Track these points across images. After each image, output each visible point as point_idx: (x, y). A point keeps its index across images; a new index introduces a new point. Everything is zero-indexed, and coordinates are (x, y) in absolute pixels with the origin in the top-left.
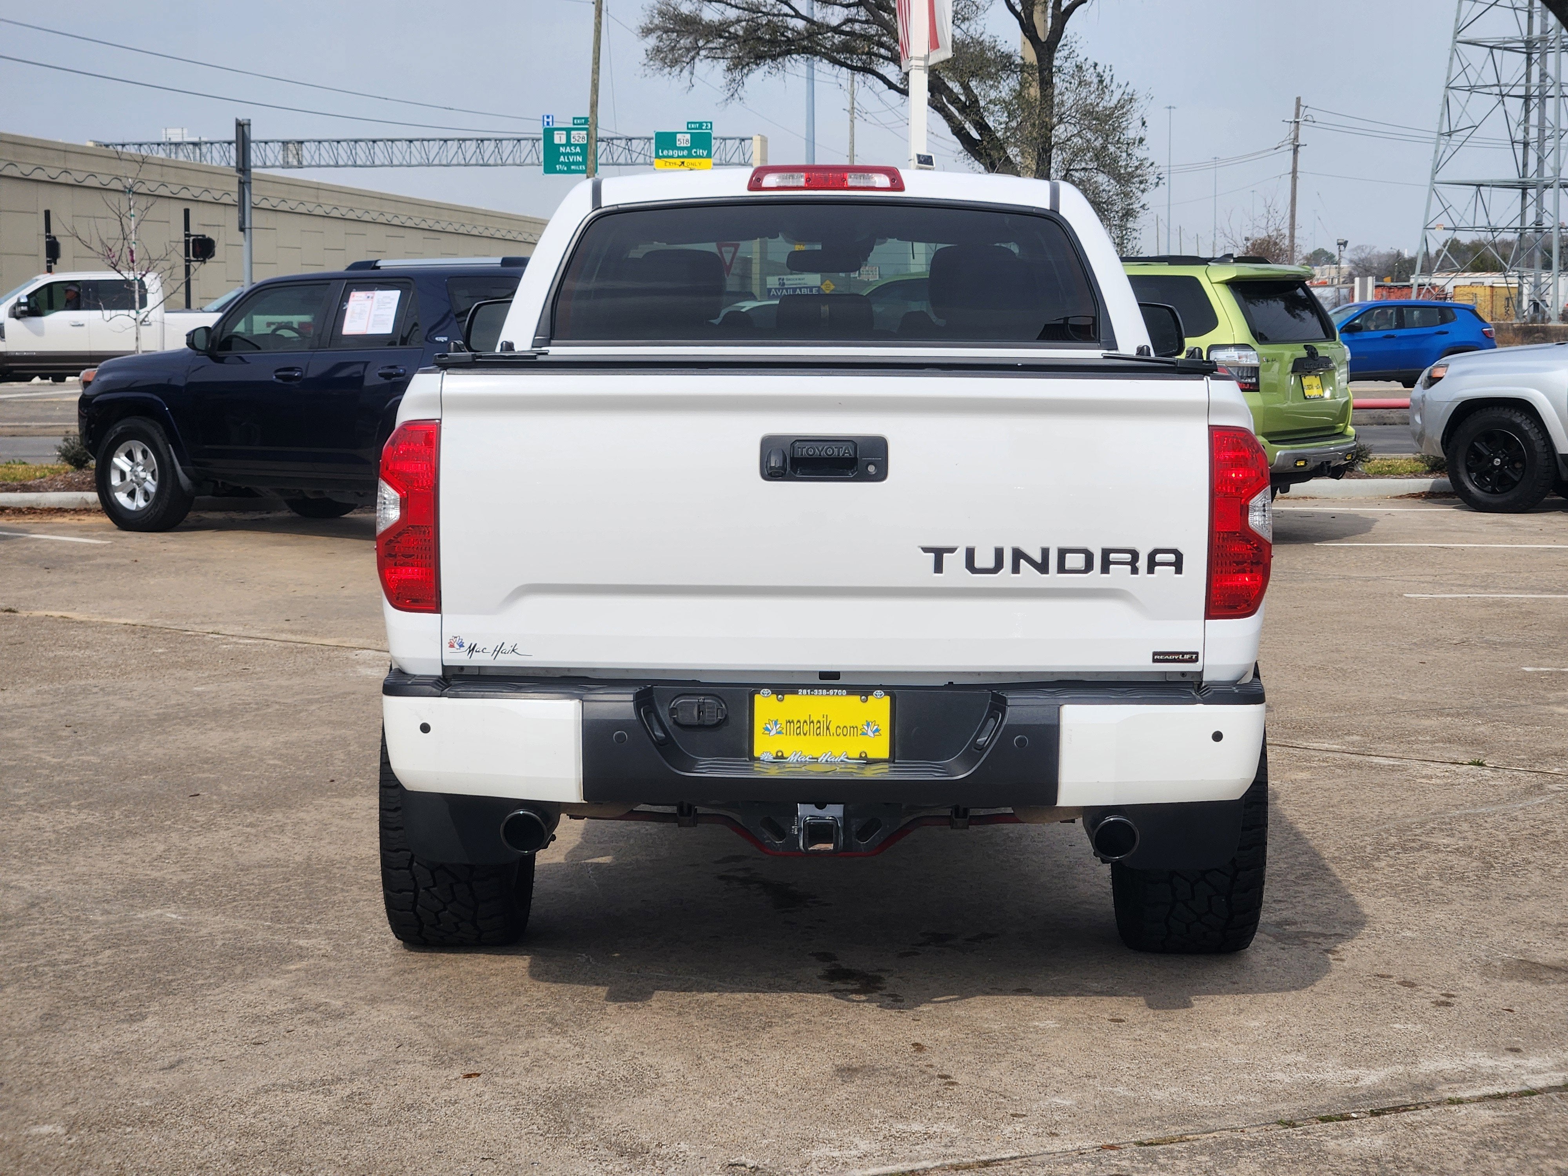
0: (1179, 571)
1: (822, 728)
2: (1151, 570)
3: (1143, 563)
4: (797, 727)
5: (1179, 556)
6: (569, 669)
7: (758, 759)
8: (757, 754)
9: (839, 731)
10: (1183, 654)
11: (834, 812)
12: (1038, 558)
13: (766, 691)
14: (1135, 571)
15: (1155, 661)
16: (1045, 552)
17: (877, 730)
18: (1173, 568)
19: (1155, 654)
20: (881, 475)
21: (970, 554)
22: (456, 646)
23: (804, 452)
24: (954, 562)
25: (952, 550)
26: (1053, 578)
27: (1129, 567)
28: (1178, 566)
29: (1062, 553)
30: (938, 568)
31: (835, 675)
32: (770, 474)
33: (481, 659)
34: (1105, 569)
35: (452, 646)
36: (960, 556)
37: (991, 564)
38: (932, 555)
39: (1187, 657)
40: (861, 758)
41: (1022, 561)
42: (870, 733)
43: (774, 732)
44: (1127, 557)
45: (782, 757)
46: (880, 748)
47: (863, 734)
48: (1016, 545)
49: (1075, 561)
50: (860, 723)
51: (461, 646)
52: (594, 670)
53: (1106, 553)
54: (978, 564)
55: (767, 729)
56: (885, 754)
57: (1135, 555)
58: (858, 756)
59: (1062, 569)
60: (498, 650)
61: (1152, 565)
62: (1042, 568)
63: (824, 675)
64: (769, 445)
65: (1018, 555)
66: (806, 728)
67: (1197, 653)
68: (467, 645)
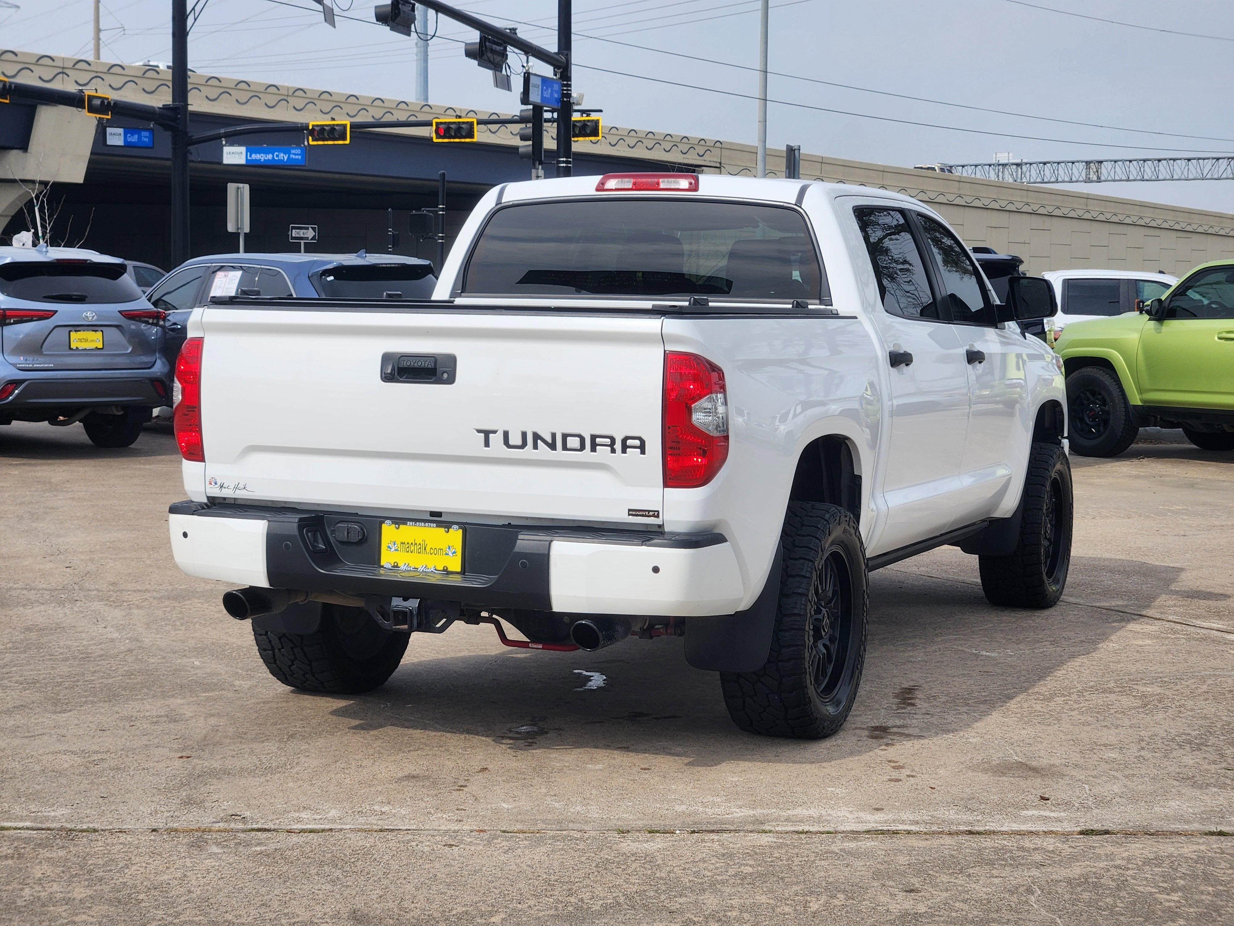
0: (643, 452)
1: (422, 548)
2: (624, 451)
3: (618, 446)
4: (407, 547)
5: (643, 442)
6: (286, 502)
7: (382, 567)
8: (382, 564)
9: (432, 551)
10: (649, 511)
11: (413, 604)
12: (549, 440)
13: (388, 521)
14: (613, 451)
15: (629, 515)
16: (554, 436)
17: (455, 552)
18: (639, 450)
19: (629, 510)
20: (451, 380)
21: (506, 435)
22: (213, 484)
23: (405, 364)
24: (496, 439)
25: (494, 432)
26: (559, 454)
27: (609, 448)
28: (642, 448)
29: (565, 437)
30: (487, 444)
31: (439, 514)
32: (387, 378)
33: (227, 493)
34: (593, 449)
35: (211, 484)
36: (500, 436)
37: (519, 442)
38: (482, 435)
39: (651, 513)
40: (444, 570)
41: (539, 441)
42: (450, 554)
43: (393, 549)
44: (608, 441)
45: (397, 566)
46: (455, 564)
47: (447, 554)
48: (535, 430)
49: (574, 442)
50: (444, 547)
51: (216, 484)
52: (300, 503)
53: (593, 438)
54: (511, 442)
55: (389, 547)
56: (458, 569)
57: (613, 440)
58: (442, 569)
59: (565, 448)
60: (236, 488)
61: (625, 448)
62: (552, 446)
63: (433, 514)
64: (386, 358)
65: (537, 437)
66: (412, 548)
67: (658, 511)
68: (219, 484)
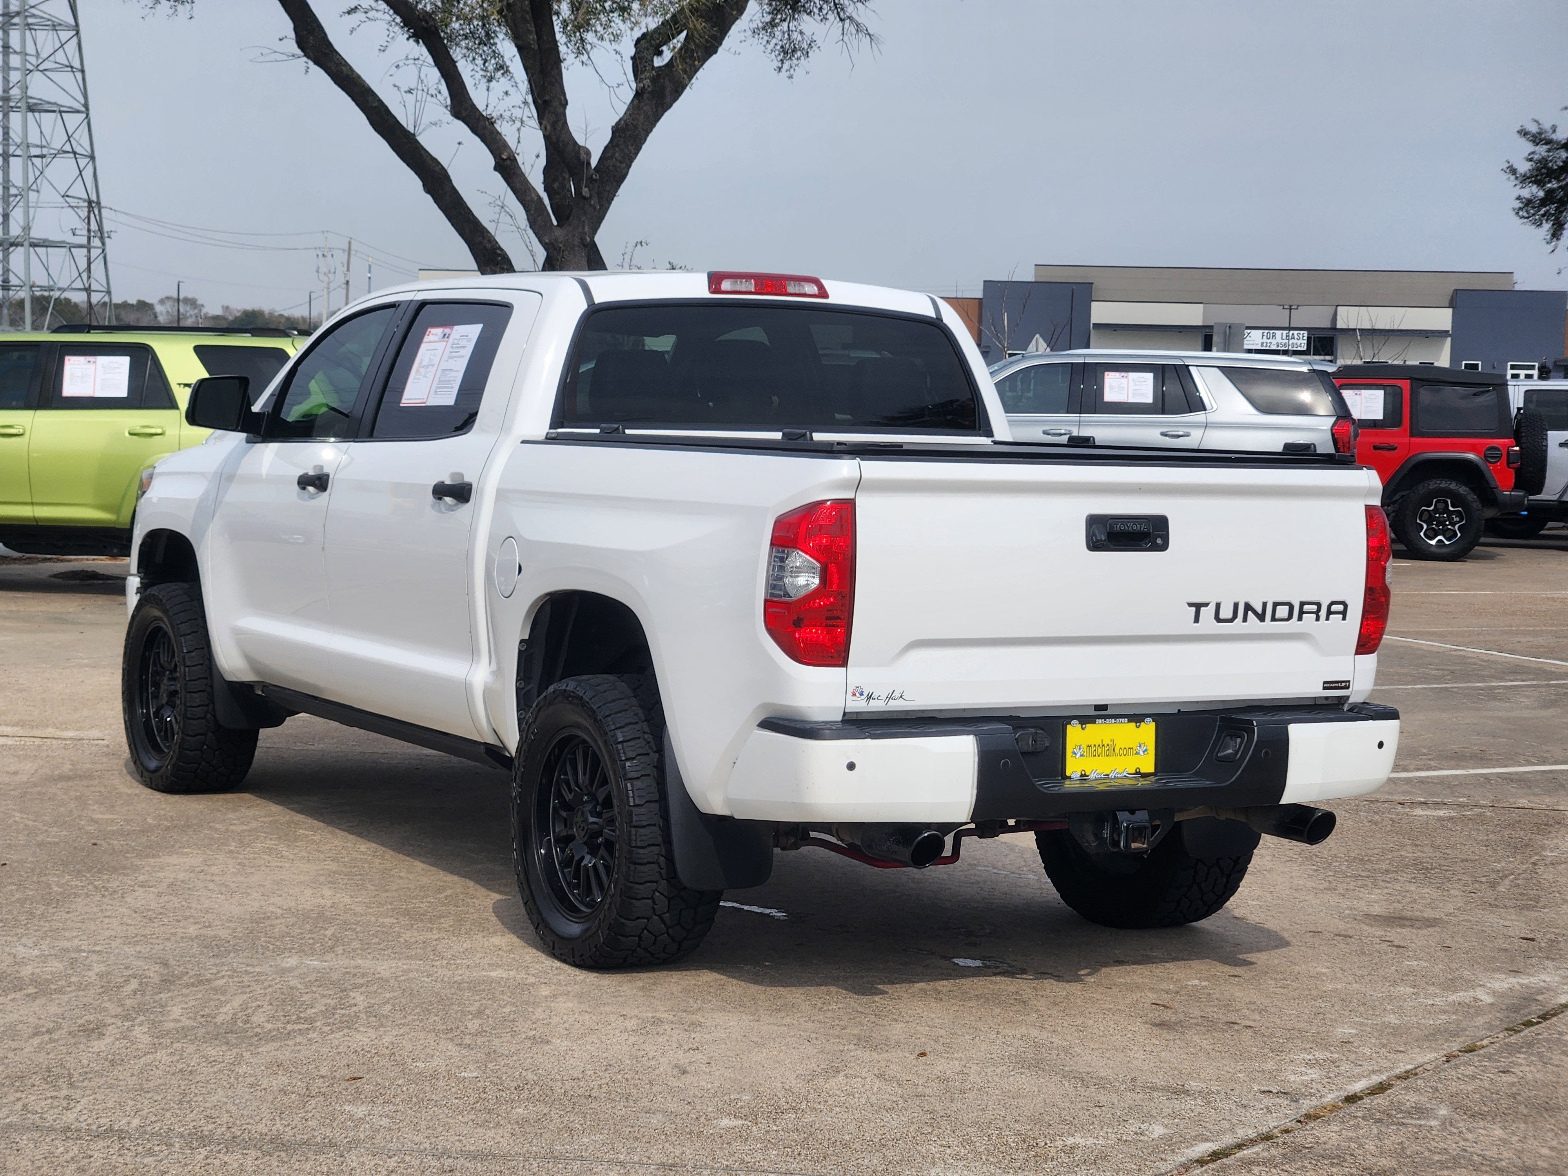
0: (1344, 618)
1: (1110, 750)
2: (1327, 619)
3: (1323, 613)
4: (1094, 750)
5: (1346, 606)
7: (1070, 778)
8: (1068, 774)
9: (1121, 752)
10: (1342, 682)
11: (1142, 816)
12: (1260, 611)
13: (1075, 722)
14: (1318, 619)
15: (1324, 688)
16: (1265, 605)
17: (1146, 750)
18: (1341, 616)
19: (1325, 683)
20: (1164, 547)
21: (1218, 606)
23: (1120, 527)
24: (1207, 613)
25: (1206, 605)
26: (1268, 626)
27: (1314, 616)
28: (1344, 613)
29: (1275, 605)
30: (1197, 620)
31: (1104, 707)
32: (1094, 545)
33: (877, 705)
34: (1300, 619)
35: (854, 695)
36: (1212, 608)
37: (1230, 616)
38: (1194, 608)
39: (1343, 684)
40: (1137, 773)
41: (1250, 612)
42: (1141, 753)
43: (1079, 755)
44: (1314, 608)
45: (1085, 775)
46: (1148, 766)
47: (1137, 753)
48: (1247, 600)
49: (1283, 611)
50: (1135, 745)
51: (862, 694)
53: (1302, 604)
54: (1222, 616)
55: (1074, 753)
56: (1151, 769)
57: (1319, 605)
58: (1134, 771)
59: (1274, 619)
60: (890, 697)
61: (1329, 613)
62: (1261, 617)
63: (1098, 708)
64: (1094, 522)
65: (1248, 607)
66: (1100, 750)
67: (1349, 681)
